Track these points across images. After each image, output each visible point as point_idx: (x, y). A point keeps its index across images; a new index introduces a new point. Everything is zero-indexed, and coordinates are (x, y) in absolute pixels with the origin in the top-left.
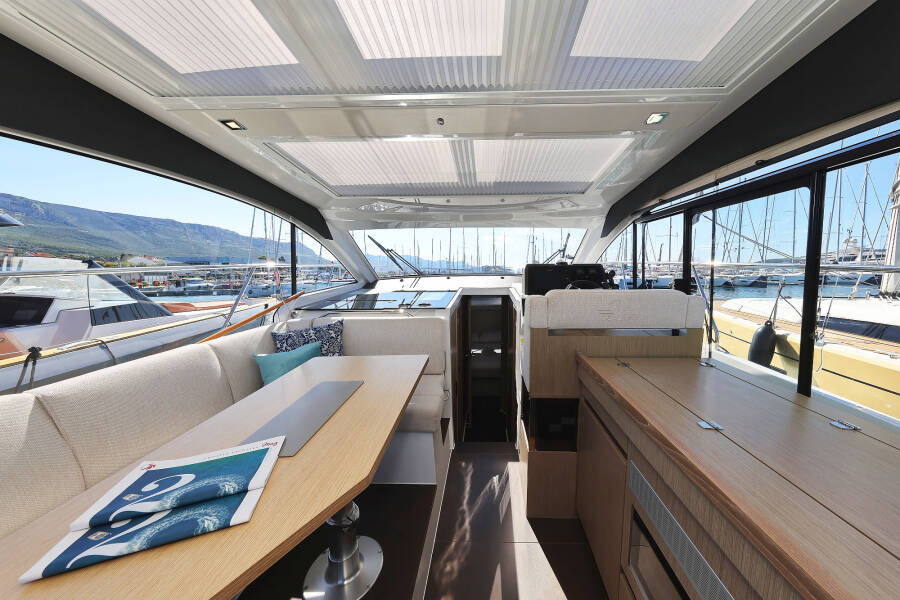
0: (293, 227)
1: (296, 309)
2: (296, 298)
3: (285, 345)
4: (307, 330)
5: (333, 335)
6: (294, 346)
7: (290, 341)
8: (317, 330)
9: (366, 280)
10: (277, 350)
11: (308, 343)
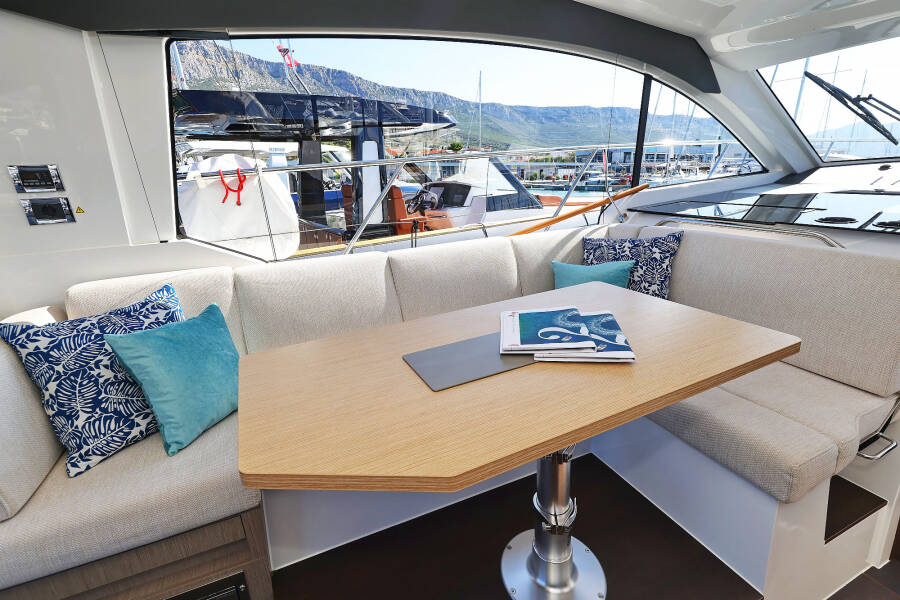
0: (648, 80)
1: (630, 210)
2: (636, 192)
3: (591, 256)
4: (623, 241)
5: (657, 256)
6: (600, 259)
7: (598, 253)
8: (635, 243)
9: (787, 166)
10: (584, 262)
11: (617, 260)
